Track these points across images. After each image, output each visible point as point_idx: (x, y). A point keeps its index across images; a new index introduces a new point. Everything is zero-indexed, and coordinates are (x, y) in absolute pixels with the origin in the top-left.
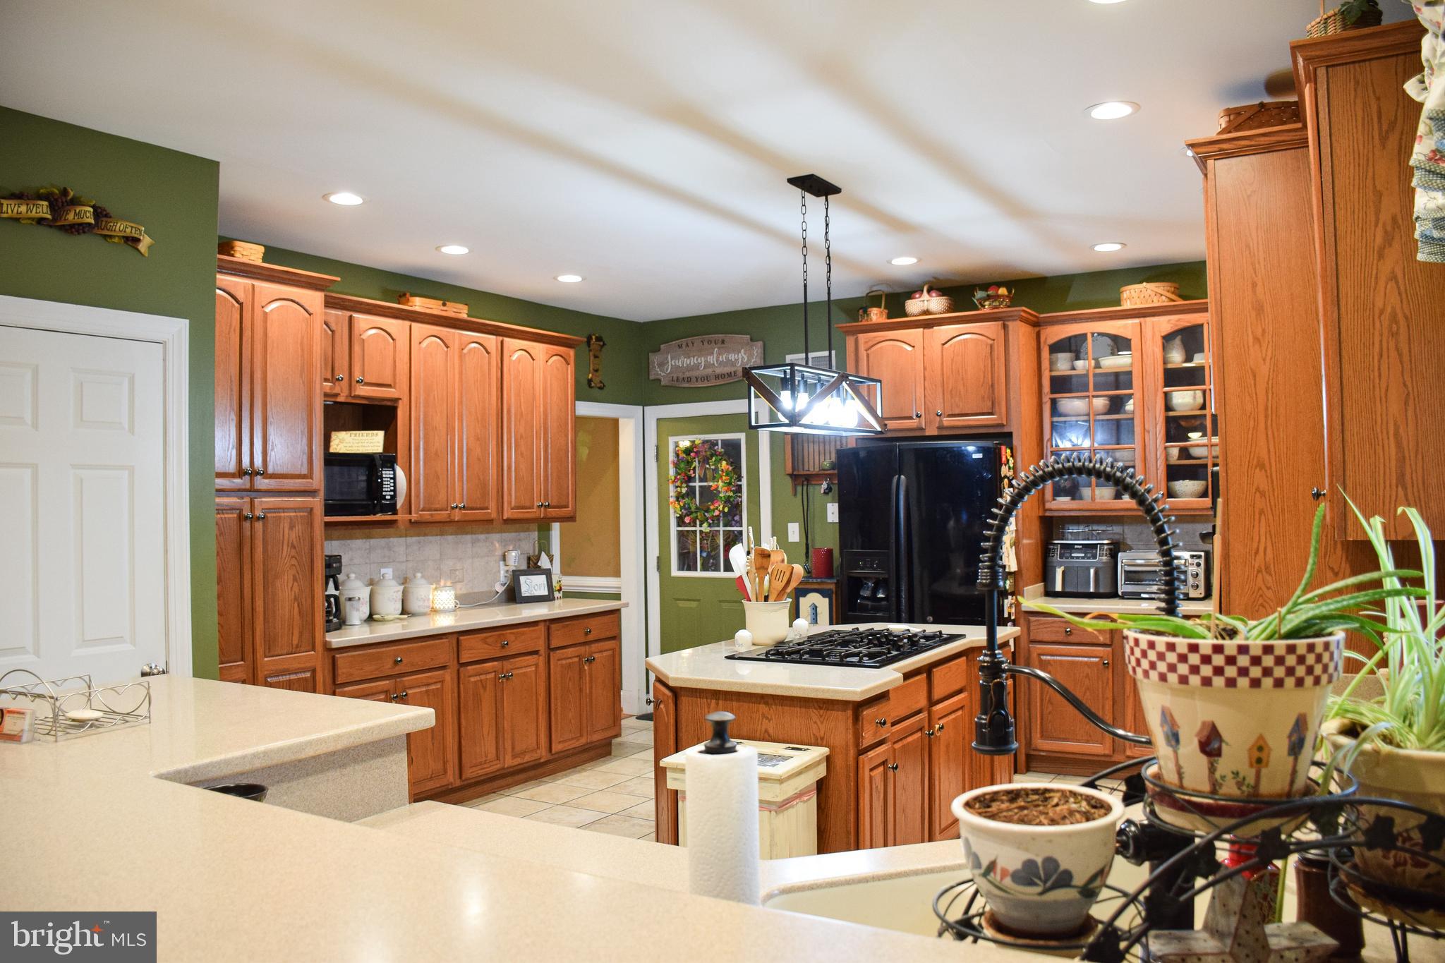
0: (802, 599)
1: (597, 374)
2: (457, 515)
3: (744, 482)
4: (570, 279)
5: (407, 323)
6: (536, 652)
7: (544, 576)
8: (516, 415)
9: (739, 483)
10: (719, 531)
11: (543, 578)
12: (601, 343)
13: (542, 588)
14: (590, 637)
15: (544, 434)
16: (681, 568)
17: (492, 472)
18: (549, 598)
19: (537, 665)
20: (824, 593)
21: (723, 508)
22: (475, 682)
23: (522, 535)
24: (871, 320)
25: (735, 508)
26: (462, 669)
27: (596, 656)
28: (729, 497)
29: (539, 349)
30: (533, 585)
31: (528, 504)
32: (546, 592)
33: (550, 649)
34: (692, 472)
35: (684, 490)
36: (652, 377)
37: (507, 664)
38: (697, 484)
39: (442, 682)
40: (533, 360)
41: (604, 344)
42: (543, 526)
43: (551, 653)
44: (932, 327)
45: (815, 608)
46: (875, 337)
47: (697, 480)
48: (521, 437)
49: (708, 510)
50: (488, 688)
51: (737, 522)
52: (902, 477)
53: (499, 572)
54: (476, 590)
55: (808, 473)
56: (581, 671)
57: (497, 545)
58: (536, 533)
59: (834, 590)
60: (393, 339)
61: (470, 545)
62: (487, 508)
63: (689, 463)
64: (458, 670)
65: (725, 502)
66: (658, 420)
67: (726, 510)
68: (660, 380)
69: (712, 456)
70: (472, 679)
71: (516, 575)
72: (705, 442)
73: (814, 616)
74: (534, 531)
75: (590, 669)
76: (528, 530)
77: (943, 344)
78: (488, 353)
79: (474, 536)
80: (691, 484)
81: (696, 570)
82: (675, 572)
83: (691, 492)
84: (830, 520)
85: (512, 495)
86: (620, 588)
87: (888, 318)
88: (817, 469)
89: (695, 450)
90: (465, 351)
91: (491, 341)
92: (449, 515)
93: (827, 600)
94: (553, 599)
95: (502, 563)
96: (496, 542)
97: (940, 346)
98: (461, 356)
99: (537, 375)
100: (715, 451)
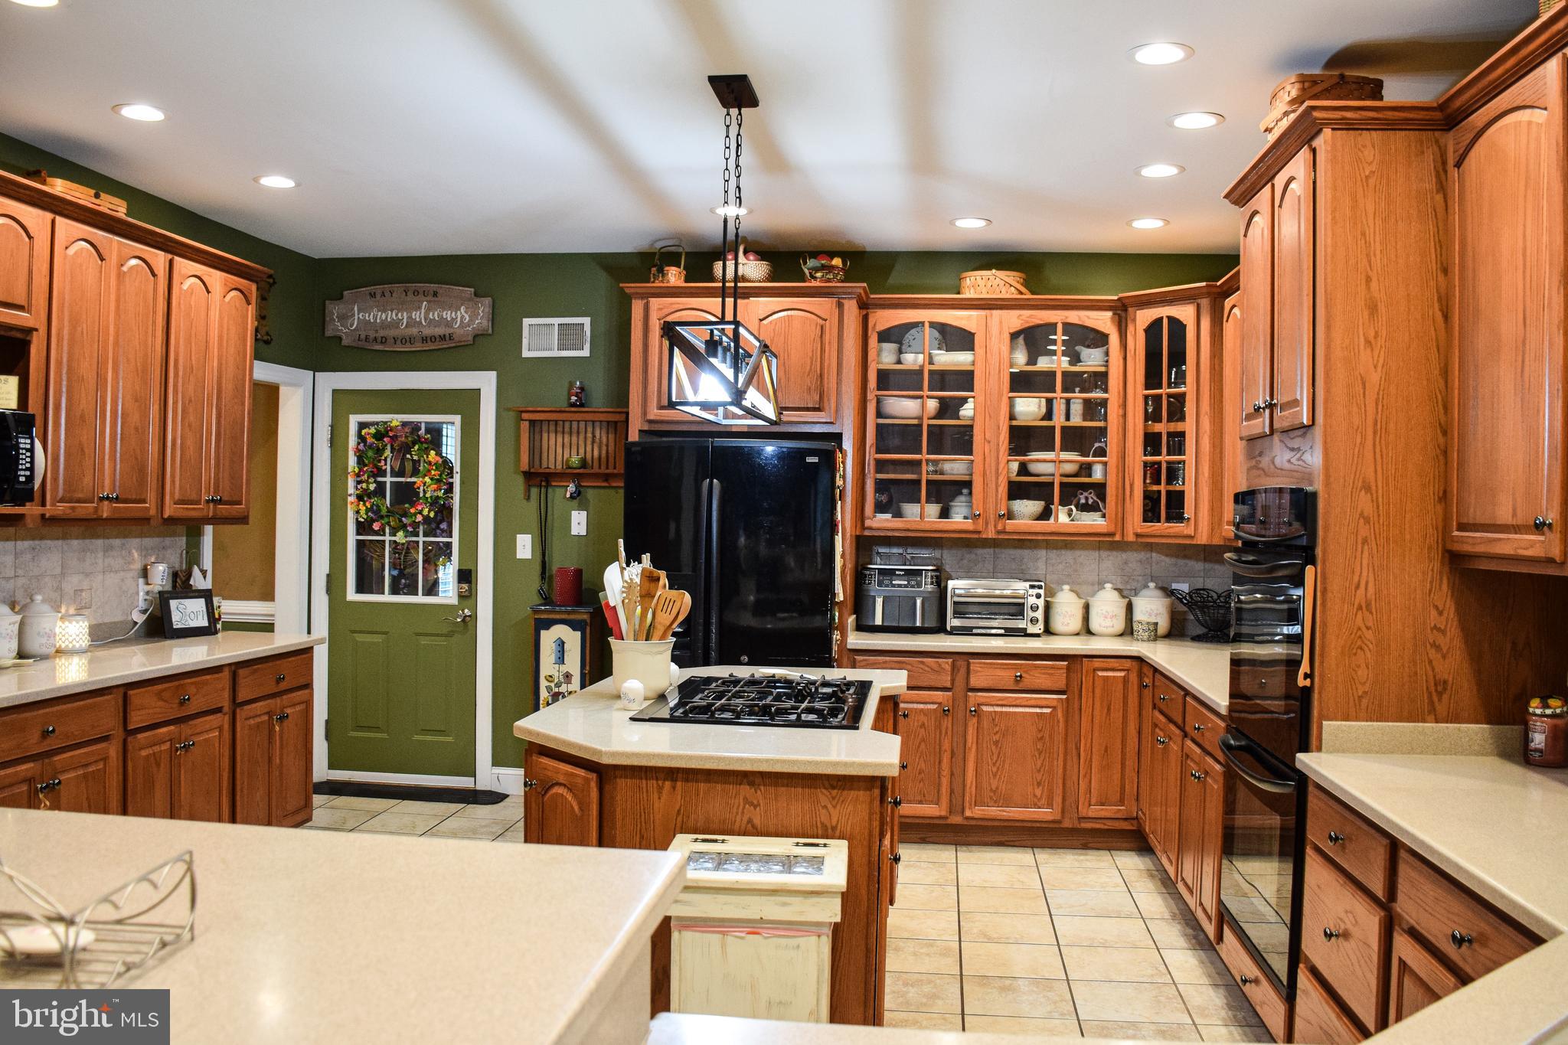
0: (543, 633)
1: (264, 322)
2: (106, 511)
3: (457, 480)
4: (277, 182)
5: (50, 215)
6: (219, 710)
7: (202, 601)
8: (185, 368)
9: (451, 480)
10: (418, 542)
11: (202, 602)
12: (271, 281)
13: (200, 617)
14: (283, 686)
15: (217, 399)
16: (361, 588)
17: (153, 449)
18: (208, 631)
19: (221, 728)
20: (574, 625)
21: (429, 512)
22: (148, 756)
23: (168, 541)
24: (668, 282)
25: (444, 512)
26: (130, 739)
27: (289, 711)
28: (438, 497)
29: (217, 278)
30: (188, 612)
31: (194, 496)
32: (205, 623)
33: (236, 704)
34: (383, 463)
35: (372, 487)
36: (329, 333)
37: (186, 729)
38: (388, 479)
39: (105, 759)
40: (208, 292)
41: (274, 283)
42: (193, 529)
43: (238, 710)
44: (748, 298)
45: (561, 644)
46: (672, 304)
47: (389, 474)
48: (190, 401)
49: (405, 514)
50: (162, 765)
51: (443, 531)
52: (715, 480)
53: (137, 593)
54: (106, 620)
55: (547, 471)
56: (271, 730)
57: (136, 555)
58: (184, 538)
59: (588, 621)
60: (31, 239)
61: (100, 555)
62: (144, 501)
63: (379, 451)
64: (125, 741)
65: (431, 505)
66: (334, 391)
67: (432, 515)
68: (340, 338)
69: (414, 444)
70: (144, 753)
71: (162, 598)
72: (404, 424)
73: (559, 655)
74: (182, 536)
75: (281, 731)
76: (174, 534)
77: (761, 320)
78: (154, 275)
79: (107, 541)
80: (380, 479)
81: (383, 593)
82: (352, 595)
83: (380, 490)
84: (574, 532)
85: (175, 484)
86: (273, 615)
87: (686, 282)
88: (559, 466)
89: (391, 434)
90: (125, 269)
91: (159, 259)
92: (96, 509)
93: (578, 634)
94: (216, 632)
95: (141, 581)
96: (134, 551)
97: (757, 321)
98: (120, 276)
99: (212, 313)
100: (418, 436)
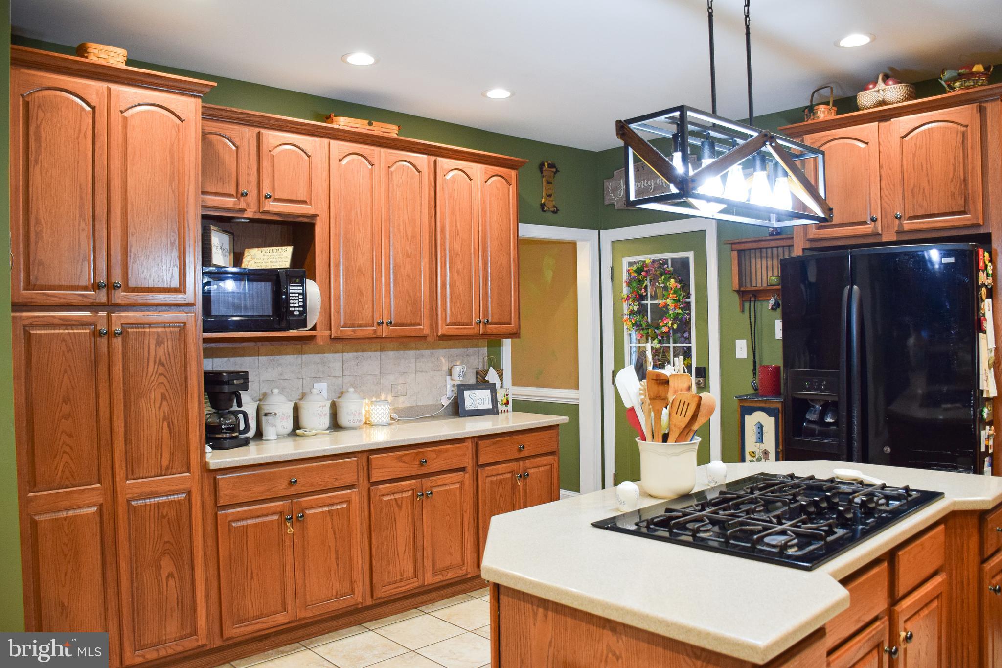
0: (747, 418)
1: (551, 199)
2: (385, 331)
3: (692, 300)
4: (498, 94)
5: (326, 141)
6: (463, 469)
7: (489, 391)
8: (451, 232)
9: (688, 300)
10: (669, 347)
11: (487, 392)
12: (554, 170)
13: (486, 402)
14: (525, 453)
15: (483, 252)
17: (425, 288)
18: (493, 411)
19: (462, 483)
20: (770, 412)
21: (672, 325)
22: (389, 501)
23: (471, 351)
24: (818, 118)
25: (684, 326)
26: (372, 488)
27: (531, 471)
28: (678, 314)
29: (477, 170)
30: (477, 399)
31: (465, 320)
32: (490, 406)
33: (478, 466)
34: (643, 290)
35: (636, 308)
36: (606, 202)
37: (428, 482)
38: (649, 302)
39: (348, 502)
40: (471, 180)
41: (557, 171)
42: (494, 342)
43: (479, 470)
44: (890, 120)
45: (760, 427)
46: (822, 137)
47: (649, 299)
48: (457, 254)
49: (658, 327)
50: (404, 506)
51: (686, 338)
52: (855, 287)
53: (445, 386)
54: (420, 404)
55: (756, 288)
56: (514, 487)
57: (443, 360)
58: (486, 349)
59: (780, 409)
60: (309, 156)
61: (413, 360)
62: (419, 325)
63: (641, 282)
64: (369, 489)
65: (674, 319)
66: (613, 242)
67: (675, 327)
68: (613, 205)
69: (661, 275)
70: (385, 498)
71: (461, 388)
72: (654, 261)
73: (759, 436)
74: (484, 347)
75: (525, 486)
76: (477, 346)
77: (903, 137)
78: (419, 172)
79: (418, 352)
80: (643, 302)
83: (643, 310)
84: (777, 337)
85: (447, 311)
86: (578, 399)
87: (838, 113)
88: (765, 285)
89: (646, 269)
90: (392, 169)
91: (421, 159)
92: (375, 332)
93: (773, 419)
94: (498, 413)
95: (448, 378)
96: (442, 357)
97: (899, 139)
98: (389, 175)
99: (474, 195)
100: (664, 269)
